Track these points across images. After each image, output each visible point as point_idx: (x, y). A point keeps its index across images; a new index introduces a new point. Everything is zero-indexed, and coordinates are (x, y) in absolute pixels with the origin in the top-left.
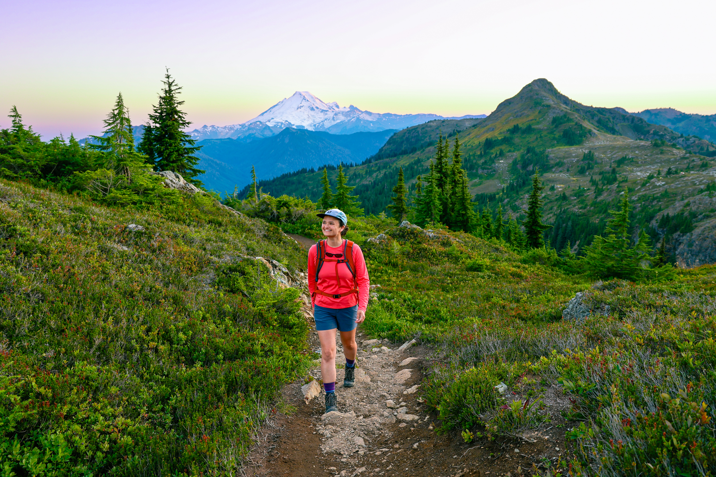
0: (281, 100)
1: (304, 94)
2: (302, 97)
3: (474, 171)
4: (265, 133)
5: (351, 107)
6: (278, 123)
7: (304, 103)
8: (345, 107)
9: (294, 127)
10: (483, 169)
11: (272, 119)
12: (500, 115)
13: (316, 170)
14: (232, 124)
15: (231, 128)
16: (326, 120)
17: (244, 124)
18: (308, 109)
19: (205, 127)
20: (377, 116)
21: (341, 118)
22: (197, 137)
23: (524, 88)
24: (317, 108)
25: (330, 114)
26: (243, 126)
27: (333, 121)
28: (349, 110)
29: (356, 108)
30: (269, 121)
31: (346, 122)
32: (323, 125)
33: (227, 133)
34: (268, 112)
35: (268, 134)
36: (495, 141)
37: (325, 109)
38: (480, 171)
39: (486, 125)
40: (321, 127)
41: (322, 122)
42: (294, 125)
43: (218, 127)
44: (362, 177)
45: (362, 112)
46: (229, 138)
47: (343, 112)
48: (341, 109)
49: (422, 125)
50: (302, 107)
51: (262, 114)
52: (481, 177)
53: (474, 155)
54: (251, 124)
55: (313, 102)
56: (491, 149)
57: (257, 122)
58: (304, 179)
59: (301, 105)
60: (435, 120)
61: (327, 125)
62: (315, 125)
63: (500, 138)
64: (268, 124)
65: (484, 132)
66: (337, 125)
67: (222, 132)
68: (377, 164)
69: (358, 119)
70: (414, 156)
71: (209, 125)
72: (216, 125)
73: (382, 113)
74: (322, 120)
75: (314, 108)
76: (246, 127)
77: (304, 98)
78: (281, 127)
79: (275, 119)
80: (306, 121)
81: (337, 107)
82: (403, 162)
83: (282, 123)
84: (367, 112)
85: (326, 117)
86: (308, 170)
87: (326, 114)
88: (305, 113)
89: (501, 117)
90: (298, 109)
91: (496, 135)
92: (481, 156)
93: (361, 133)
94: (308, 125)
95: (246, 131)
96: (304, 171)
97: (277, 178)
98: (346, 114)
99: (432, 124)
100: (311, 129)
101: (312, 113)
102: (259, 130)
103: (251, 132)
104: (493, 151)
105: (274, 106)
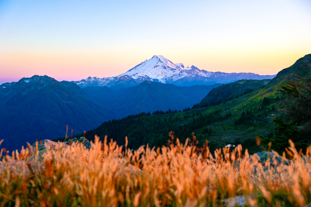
0: (144, 61)
1: (159, 57)
2: (158, 59)
3: (251, 121)
4: (131, 84)
5: (193, 67)
6: (140, 77)
7: (159, 64)
8: (188, 67)
9: (152, 80)
10: (257, 120)
11: (137, 74)
12: (278, 80)
13: (151, 113)
14: (108, 77)
15: (107, 79)
16: (174, 75)
17: (117, 77)
18: (162, 68)
19: (90, 78)
20: (211, 74)
21: (185, 74)
22: (84, 84)
23: (297, 61)
24: (168, 67)
25: (177, 72)
26: (116, 78)
27: (179, 77)
28: (191, 69)
29: (196, 68)
30: (134, 75)
31: (189, 78)
32: (172, 79)
33: (104, 83)
34: (134, 69)
35: (132, 84)
36: (271, 99)
37: (174, 68)
38: (255, 122)
39: (269, 87)
40: (170, 80)
41: (171, 77)
42: (151, 78)
43: (98, 78)
44: (181, 120)
45: (200, 71)
46: (105, 86)
47: (186, 70)
48: (185, 68)
49: (233, 83)
50: (158, 66)
51: (130, 70)
52: (255, 126)
53: (255, 109)
54: (121, 77)
55: (165, 63)
56: (268, 105)
57: (125, 76)
58: (142, 120)
59: (158, 65)
60: (243, 80)
61: (175, 79)
62: (166, 79)
63: (275, 98)
64: (133, 77)
65: (266, 92)
66: (182, 79)
67: (101, 81)
68: (193, 111)
69: (197, 75)
70: (218, 107)
71: (92, 77)
72: (98, 77)
73: (214, 72)
74: (171, 75)
75: (166, 67)
76: (118, 79)
77: (160, 60)
78: (142, 80)
79: (138, 74)
80: (160, 76)
81: (183, 66)
82: (210, 111)
83: (143, 77)
84: (203, 71)
85: (174, 73)
86: (146, 113)
87: (175, 71)
88: (160, 70)
89: (279, 82)
90: (155, 67)
91: (273, 94)
92: (259, 110)
93: (198, 86)
94: (161, 79)
95: (118, 82)
96: (143, 114)
97: (125, 118)
98: (188, 72)
99: (240, 82)
100: (163, 82)
101: (165, 70)
102: (127, 81)
103: (121, 82)
104: (268, 107)
105: (139, 65)
